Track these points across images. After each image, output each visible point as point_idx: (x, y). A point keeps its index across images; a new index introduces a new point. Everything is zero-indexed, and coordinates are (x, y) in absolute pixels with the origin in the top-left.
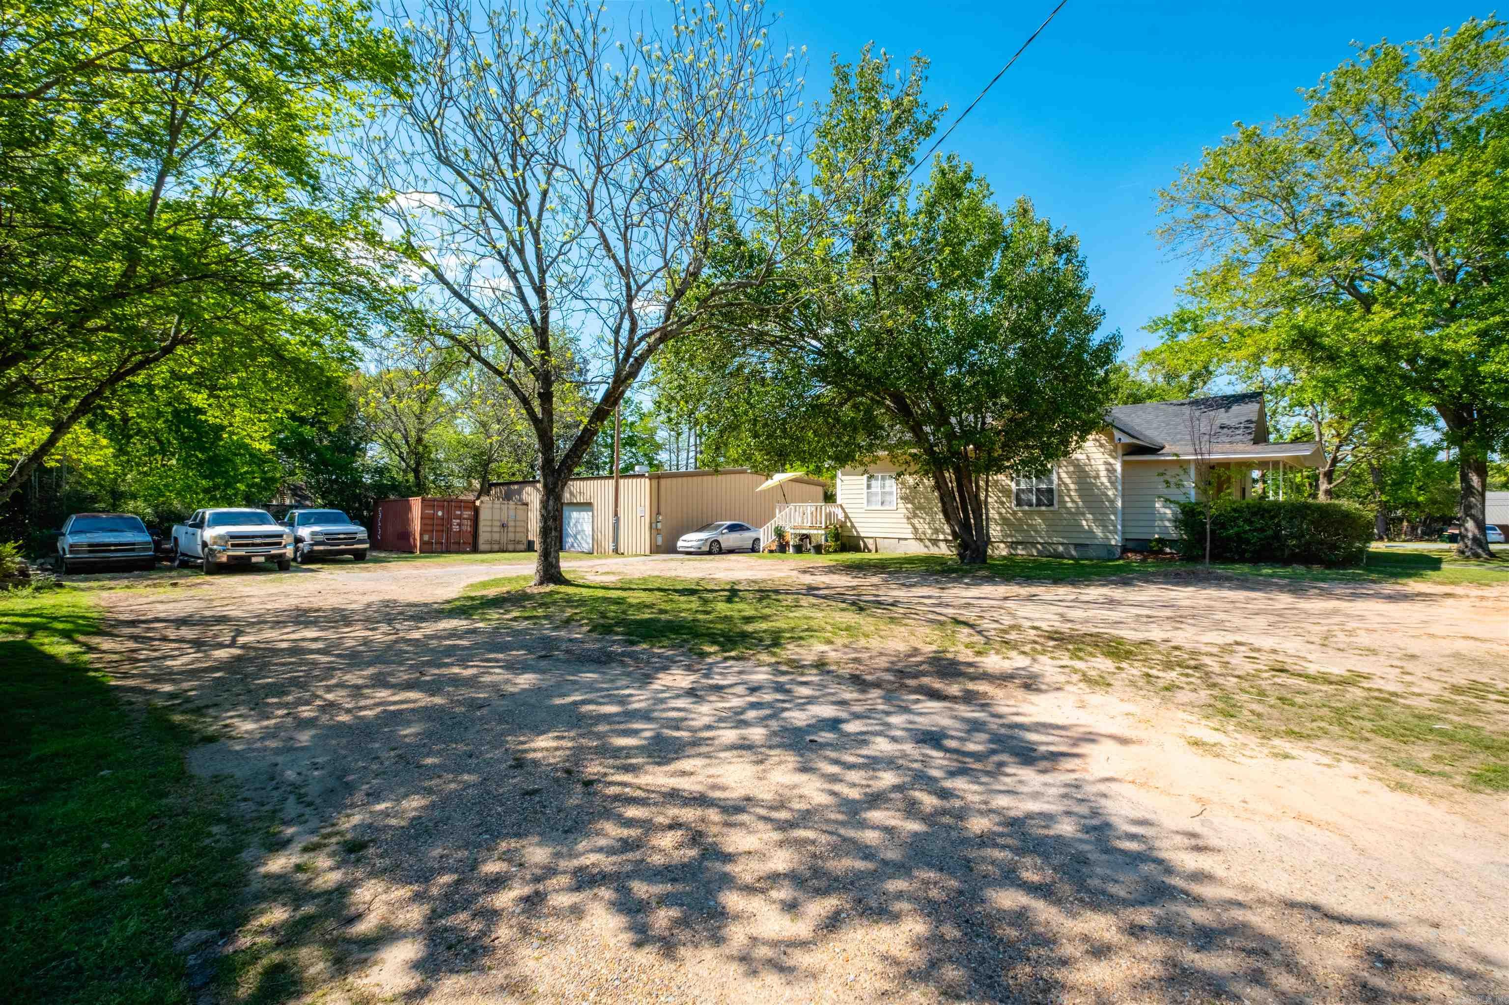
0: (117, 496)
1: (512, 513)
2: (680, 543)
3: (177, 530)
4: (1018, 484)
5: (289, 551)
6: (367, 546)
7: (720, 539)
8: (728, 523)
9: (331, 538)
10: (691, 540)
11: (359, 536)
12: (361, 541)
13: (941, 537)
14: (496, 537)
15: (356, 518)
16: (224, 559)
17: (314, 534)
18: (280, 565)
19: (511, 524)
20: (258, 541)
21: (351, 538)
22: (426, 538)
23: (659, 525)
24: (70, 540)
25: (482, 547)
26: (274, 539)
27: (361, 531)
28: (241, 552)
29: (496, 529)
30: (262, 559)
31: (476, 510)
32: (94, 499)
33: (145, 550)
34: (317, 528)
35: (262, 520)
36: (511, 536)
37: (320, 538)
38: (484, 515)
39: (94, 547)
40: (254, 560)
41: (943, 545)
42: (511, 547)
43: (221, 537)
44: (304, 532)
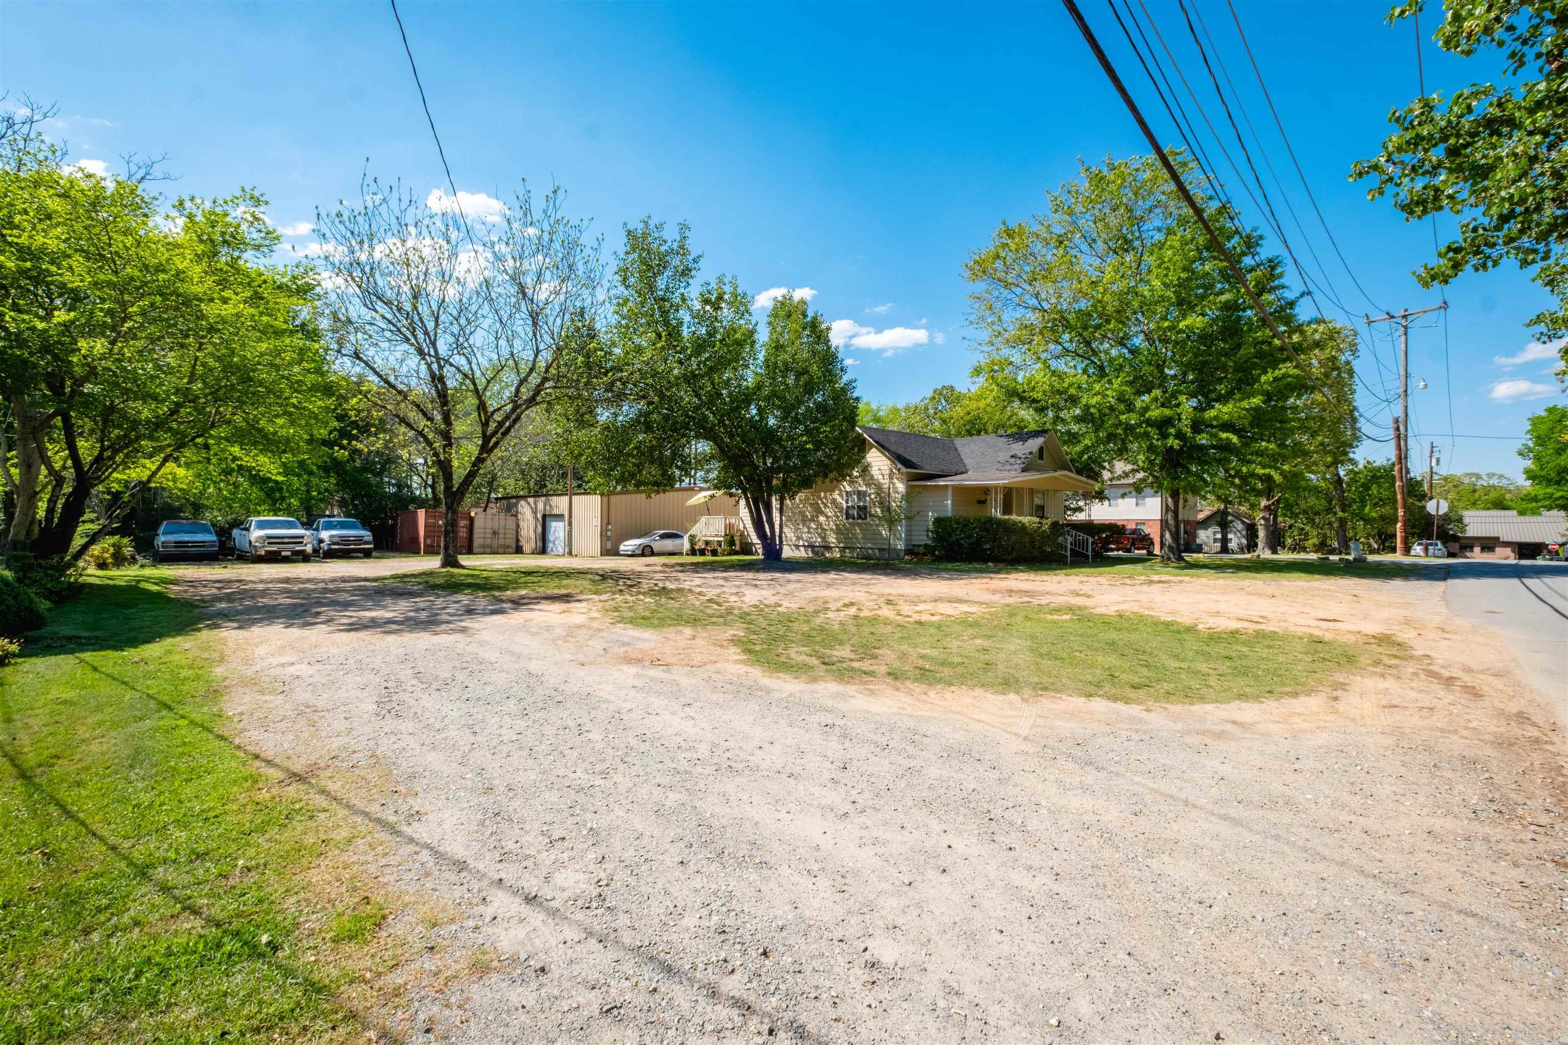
0: (197, 508)
1: (502, 522)
2: (622, 547)
3: (236, 532)
4: (847, 502)
5: (309, 549)
6: (371, 546)
7: (652, 544)
8: (662, 532)
9: (344, 540)
10: (629, 545)
11: (366, 539)
12: (367, 543)
13: (801, 543)
14: (488, 541)
15: (365, 525)
16: (263, 553)
17: (331, 536)
18: (304, 558)
19: (502, 531)
20: (286, 540)
21: (359, 540)
22: (429, 542)
23: (609, 533)
24: (162, 538)
25: (475, 550)
26: (298, 540)
27: (367, 535)
28: (274, 548)
29: (489, 536)
30: (289, 553)
31: (472, 520)
32: (180, 509)
33: (212, 546)
34: (334, 532)
35: (290, 525)
36: (501, 541)
37: (336, 539)
38: (478, 524)
39: (178, 544)
40: (283, 554)
41: (802, 549)
42: (501, 550)
43: (261, 537)
44: (325, 535)
